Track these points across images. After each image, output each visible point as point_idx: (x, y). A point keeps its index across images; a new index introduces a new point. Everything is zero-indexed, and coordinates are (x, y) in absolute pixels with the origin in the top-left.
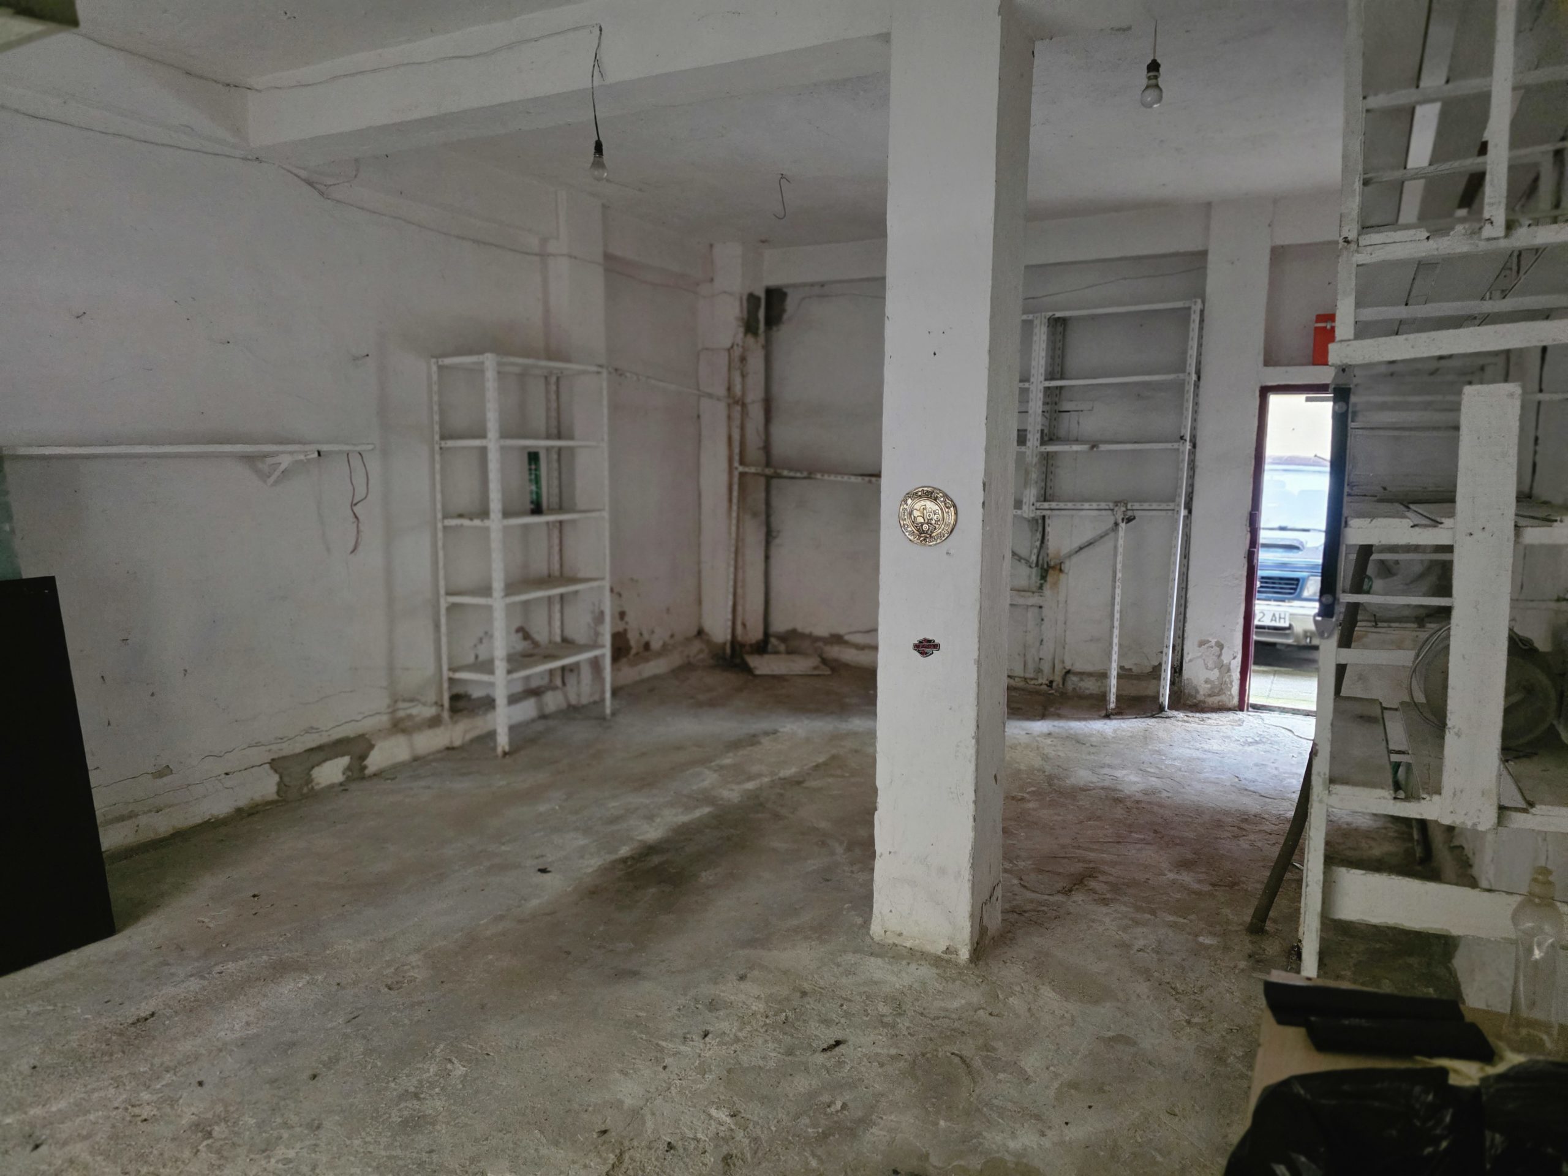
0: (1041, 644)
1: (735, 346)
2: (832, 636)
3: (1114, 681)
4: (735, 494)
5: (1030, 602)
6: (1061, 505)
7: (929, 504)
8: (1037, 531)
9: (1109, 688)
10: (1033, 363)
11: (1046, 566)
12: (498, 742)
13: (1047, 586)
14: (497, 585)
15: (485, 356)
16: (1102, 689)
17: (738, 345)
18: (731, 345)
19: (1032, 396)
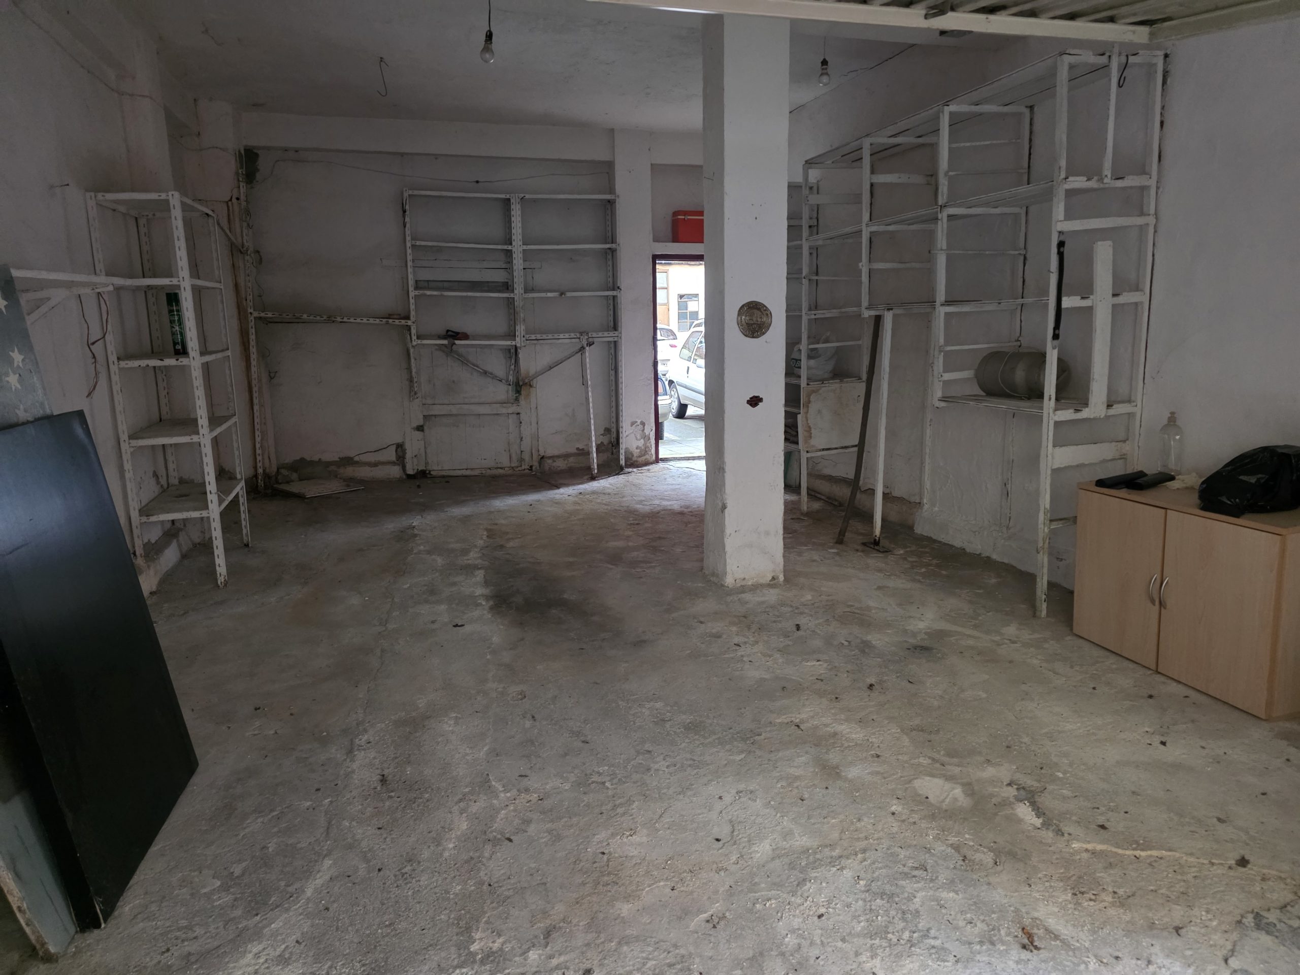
0: (521, 440)
1: (234, 200)
2: (342, 459)
3: (595, 455)
4: (252, 337)
5: (510, 411)
6: (544, 337)
7: (756, 311)
8: (511, 358)
9: (591, 461)
10: (513, 231)
11: (521, 383)
12: (218, 573)
13: (522, 398)
14: (203, 422)
15: (170, 193)
16: (568, 465)
17: (238, 199)
18: (229, 198)
19: (514, 256)
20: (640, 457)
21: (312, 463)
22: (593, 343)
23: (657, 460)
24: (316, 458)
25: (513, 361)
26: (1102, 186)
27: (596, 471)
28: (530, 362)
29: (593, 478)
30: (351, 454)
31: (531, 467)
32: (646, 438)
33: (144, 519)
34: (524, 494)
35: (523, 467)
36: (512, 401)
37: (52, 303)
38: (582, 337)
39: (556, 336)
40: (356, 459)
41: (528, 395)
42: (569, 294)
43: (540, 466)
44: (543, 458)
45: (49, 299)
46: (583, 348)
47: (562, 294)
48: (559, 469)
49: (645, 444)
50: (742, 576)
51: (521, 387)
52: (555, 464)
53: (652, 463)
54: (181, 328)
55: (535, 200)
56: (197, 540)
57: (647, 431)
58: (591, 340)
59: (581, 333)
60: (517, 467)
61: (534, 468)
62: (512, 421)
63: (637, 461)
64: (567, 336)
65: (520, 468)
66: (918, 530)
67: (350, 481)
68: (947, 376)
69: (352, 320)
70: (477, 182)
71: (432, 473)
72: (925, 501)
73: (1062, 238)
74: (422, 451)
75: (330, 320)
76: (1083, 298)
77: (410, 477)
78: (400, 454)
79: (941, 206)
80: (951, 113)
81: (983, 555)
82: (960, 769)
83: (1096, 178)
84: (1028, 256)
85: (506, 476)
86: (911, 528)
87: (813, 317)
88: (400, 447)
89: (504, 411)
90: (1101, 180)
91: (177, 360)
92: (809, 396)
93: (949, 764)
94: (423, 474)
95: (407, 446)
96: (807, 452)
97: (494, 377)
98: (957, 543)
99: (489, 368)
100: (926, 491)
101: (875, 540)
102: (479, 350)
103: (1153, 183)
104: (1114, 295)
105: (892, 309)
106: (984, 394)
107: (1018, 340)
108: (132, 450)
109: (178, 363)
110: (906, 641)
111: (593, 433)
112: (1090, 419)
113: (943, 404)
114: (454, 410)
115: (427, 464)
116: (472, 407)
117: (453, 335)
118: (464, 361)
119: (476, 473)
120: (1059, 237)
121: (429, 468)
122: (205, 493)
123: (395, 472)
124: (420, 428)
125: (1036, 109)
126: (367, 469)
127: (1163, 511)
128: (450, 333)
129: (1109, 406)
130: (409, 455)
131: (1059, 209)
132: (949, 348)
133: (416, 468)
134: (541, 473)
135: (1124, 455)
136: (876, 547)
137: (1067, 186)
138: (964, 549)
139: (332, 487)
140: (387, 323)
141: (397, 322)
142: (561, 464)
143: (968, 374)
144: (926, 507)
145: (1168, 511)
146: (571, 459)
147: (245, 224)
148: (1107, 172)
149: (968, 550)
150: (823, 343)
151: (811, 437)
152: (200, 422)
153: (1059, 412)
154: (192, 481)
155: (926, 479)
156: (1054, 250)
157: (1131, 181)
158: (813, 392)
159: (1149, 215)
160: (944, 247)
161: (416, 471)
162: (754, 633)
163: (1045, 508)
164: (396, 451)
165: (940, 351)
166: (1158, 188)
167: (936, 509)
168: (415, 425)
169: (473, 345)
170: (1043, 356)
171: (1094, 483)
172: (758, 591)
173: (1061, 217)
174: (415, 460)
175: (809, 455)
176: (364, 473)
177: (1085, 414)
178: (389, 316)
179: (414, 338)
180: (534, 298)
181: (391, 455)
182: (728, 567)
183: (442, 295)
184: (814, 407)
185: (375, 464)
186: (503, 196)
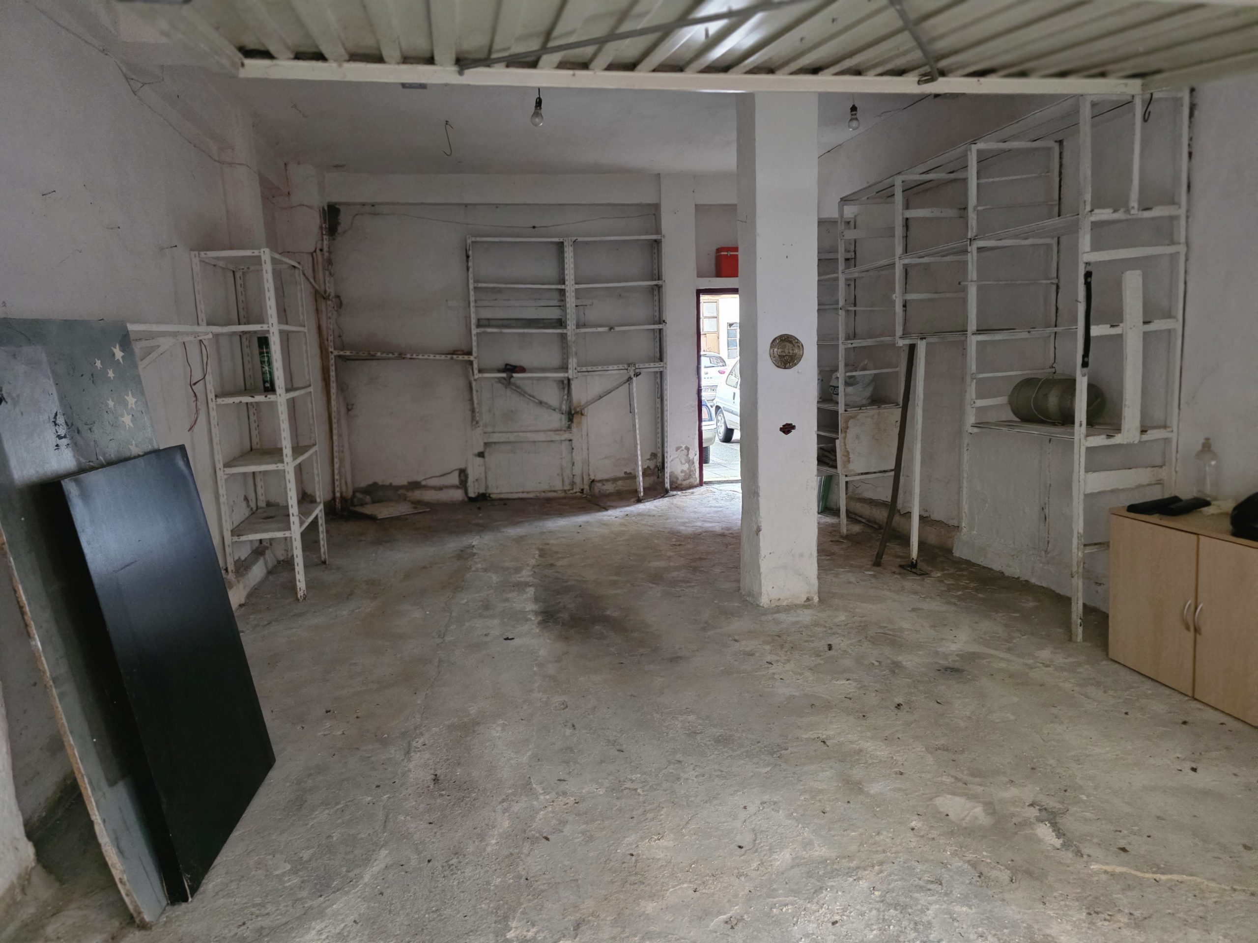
0: (573, 465)
1: (318, 251)
2: (410, 483)
3: (641, 479)
4: (333, 374)
5: (563, 438)
6: (595, 368)
7: (788, 344)
8: (564, 388)
9: (638, 483)
10: (566, 272)
11: (573, 412)
12: (298, 588)
13: (574, 425)
14: (287, 451)
15: (262, 250)
16: (617, 488)
17: (321, 250)
18: (314, 249)
19: (567, 294)
20: (684, 480)
21: (384, 487)
22: (640, 374)
23: (701, 483)
24: (387, 483)
25: (566, 392)
26: (1129, 217)
27: (642, 494)
28: (580, 393)
29: (639, 501)
30: (419, 478)
31: (582, 490)
32: (691, 462)
33: (236, 539)
34: (574, 515)
35: (575, 490)
36: (564, 429)
37: (161, 350)
38: (629, 368)
39: (605, 368)
40: (423, 483)
41: (580, 423)
42: (617, 329)
43: (590, 489)
44: (593, 481)
45: (158, 346)
46: (630, 379)
47: (611, 328)
48: (608, 492)
49: (689, 469)
50: (777, 597)
51: (573, 415)
52: (605, 487)
53: (696, 486)
54: (270, 368)
55: (587, 243)
56: (281, 558)
57: (691, 456)
58: (637, 371)
59: (629, 365)
60: (569, 490)
61: (585, 491)
62: (564, 447)
63: (681, 484)
64: (616, 367)
65: (571, 492)
66: (957, 553)
67: (417, 503)
68: (980, 403)
69: (420, 357)
70: (534, 227)
71: (492, 496)
72: (964, 525)
73: (1089, 268)
74: (483, 474)
75: (401, 356)
76: (1112, 326)
77: (471, 500)
78: (463, 478)
79: (970, 239)
80: (978, 151)
81: (1022, 579)
82: (982, 788)
83: (1122, 210)
84: (1061, 285)
85: (560, 498)
86: (950, 551)
87: (850, 346)
88: (463, 472)
89: (557, 438)
90: (1127, 211)
91: (266, 397)
92: (847, 422)
93: (973, 784)
94: (483, 498)
95: (470, 472)
96: (846, 476)
97: (549, 407)
98: (996, 567)
99: (544, 399)
100: (964, 514)
101: (913, 562)
102: (535, 382)
103: (1182, 212)
104: (1145, 323)
105: (925, 338)
106: (1017, 420)
107: (1053, 367)
108: (226, 477)
109: (267, 400)
110: (936, 663)
111: (640, 458)
112: (1123, 444)
113: (976, 430)
114: (512, 437)
115: (487, 487)
116: (529, 435)
117: (511, 369)
118: (521, 392)
119: (531, 495)
120: (1085, 268)
121: (489, 491)
122: (288, 515)
123: (458, 495)
124: (481, 455)
125: (1065, 143)
126: (433, 492)
127: (1195, 537)
128: (508, 367)
129: (1143, 432)
130: (471, 479)
131: (1085, 241)
132: (981, 376)
133: (477, 491)
134: (591, 495)
135: (1161, 480)
136: (914, 570)
137: (1093, 218)
138: (1003, 573)
139: (403, 509)
140: (452, 359)
141: (461, 357)
142: (609, 488)
143: (1003, 400)
144: (965, 530)
145: (1201, 537)
146: (620, 483)
147: (327, 273)
148: (1134, 203)
149: (1007, 574)
150: (861, 370)
151: (849, 462)
152: (285, 452)
153: (1090, 438)
154: (277, 505)
155: (964, 503)
156: (1081, 280)
157: (1157, 212)
158: (851, 417)
159: (1179, 243)
160: (975, 277)
161: (476, 494)
162: (786, 652)
163: (1078, 533)
164: (460, 476)
165: (972, 379)
166: (1187, 217)
167: (975, 532)
168: (476, 452)
169: (529, 378)
170: (1073, 381)
171: (1126, 509)
172: (792, 611)
173: (1087, 248)
174: (476, 484)
175: (848, 479)
176: (429, 496)
177: (1118, 439)
178: (454, 353)
179: (476, 371)
180: (585, 333)
181: (454, 479)
182: (763, 588)
183: (501, 333)
184: (851, 434)
185: (440, 488)
186: (557, 240)
